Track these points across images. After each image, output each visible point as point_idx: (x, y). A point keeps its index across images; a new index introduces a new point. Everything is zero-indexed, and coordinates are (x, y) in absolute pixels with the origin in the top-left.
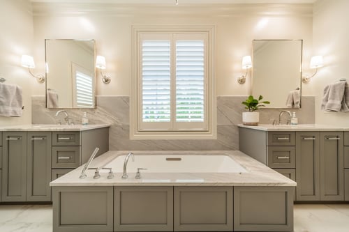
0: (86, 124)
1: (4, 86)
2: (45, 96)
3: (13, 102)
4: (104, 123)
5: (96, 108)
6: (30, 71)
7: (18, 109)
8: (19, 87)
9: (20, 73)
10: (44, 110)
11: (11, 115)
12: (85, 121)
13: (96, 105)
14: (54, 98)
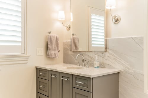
0: (98, 67)
1: (50, 36)
2: (70, 41)
3: (54, 47)
4: (114, 68)
5: (106, 51)
6: (63, 22)
7: (57, 52)
8: (57, 36)
9: (58, 25)
10: (70, 53)
11: (53, 57)
12: (97, 64)
13: (106, 48)
14: (76, 41)
